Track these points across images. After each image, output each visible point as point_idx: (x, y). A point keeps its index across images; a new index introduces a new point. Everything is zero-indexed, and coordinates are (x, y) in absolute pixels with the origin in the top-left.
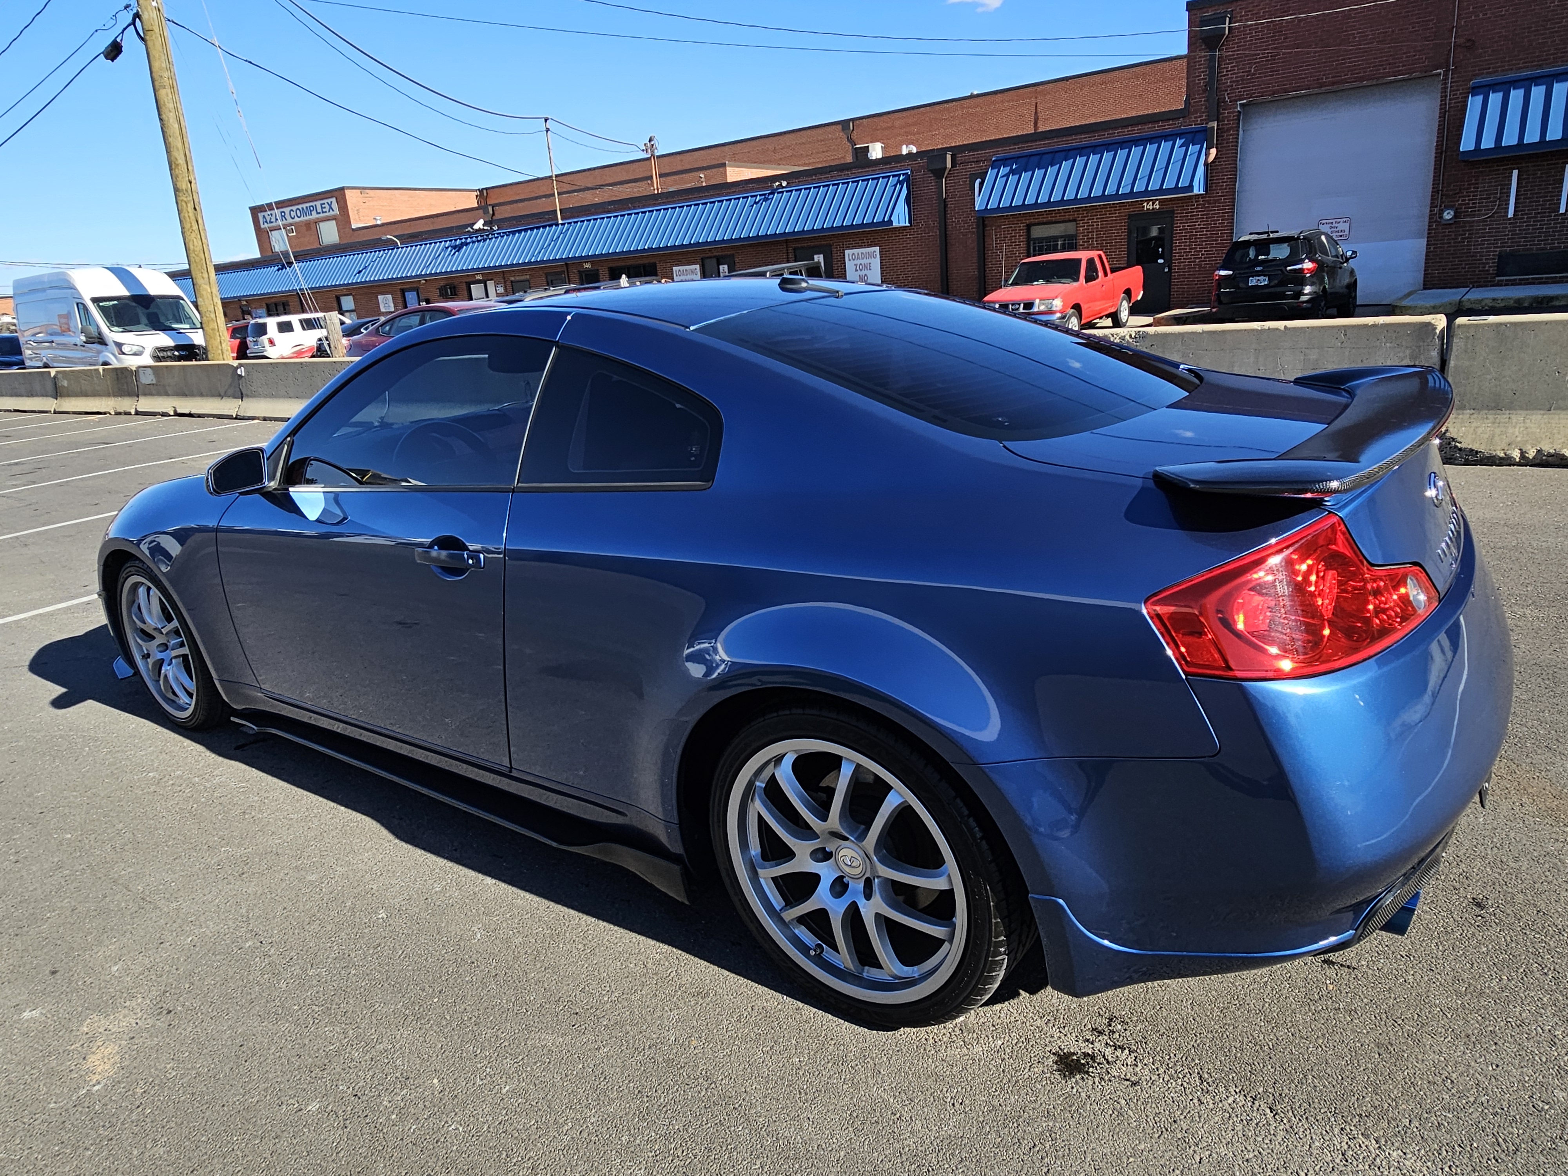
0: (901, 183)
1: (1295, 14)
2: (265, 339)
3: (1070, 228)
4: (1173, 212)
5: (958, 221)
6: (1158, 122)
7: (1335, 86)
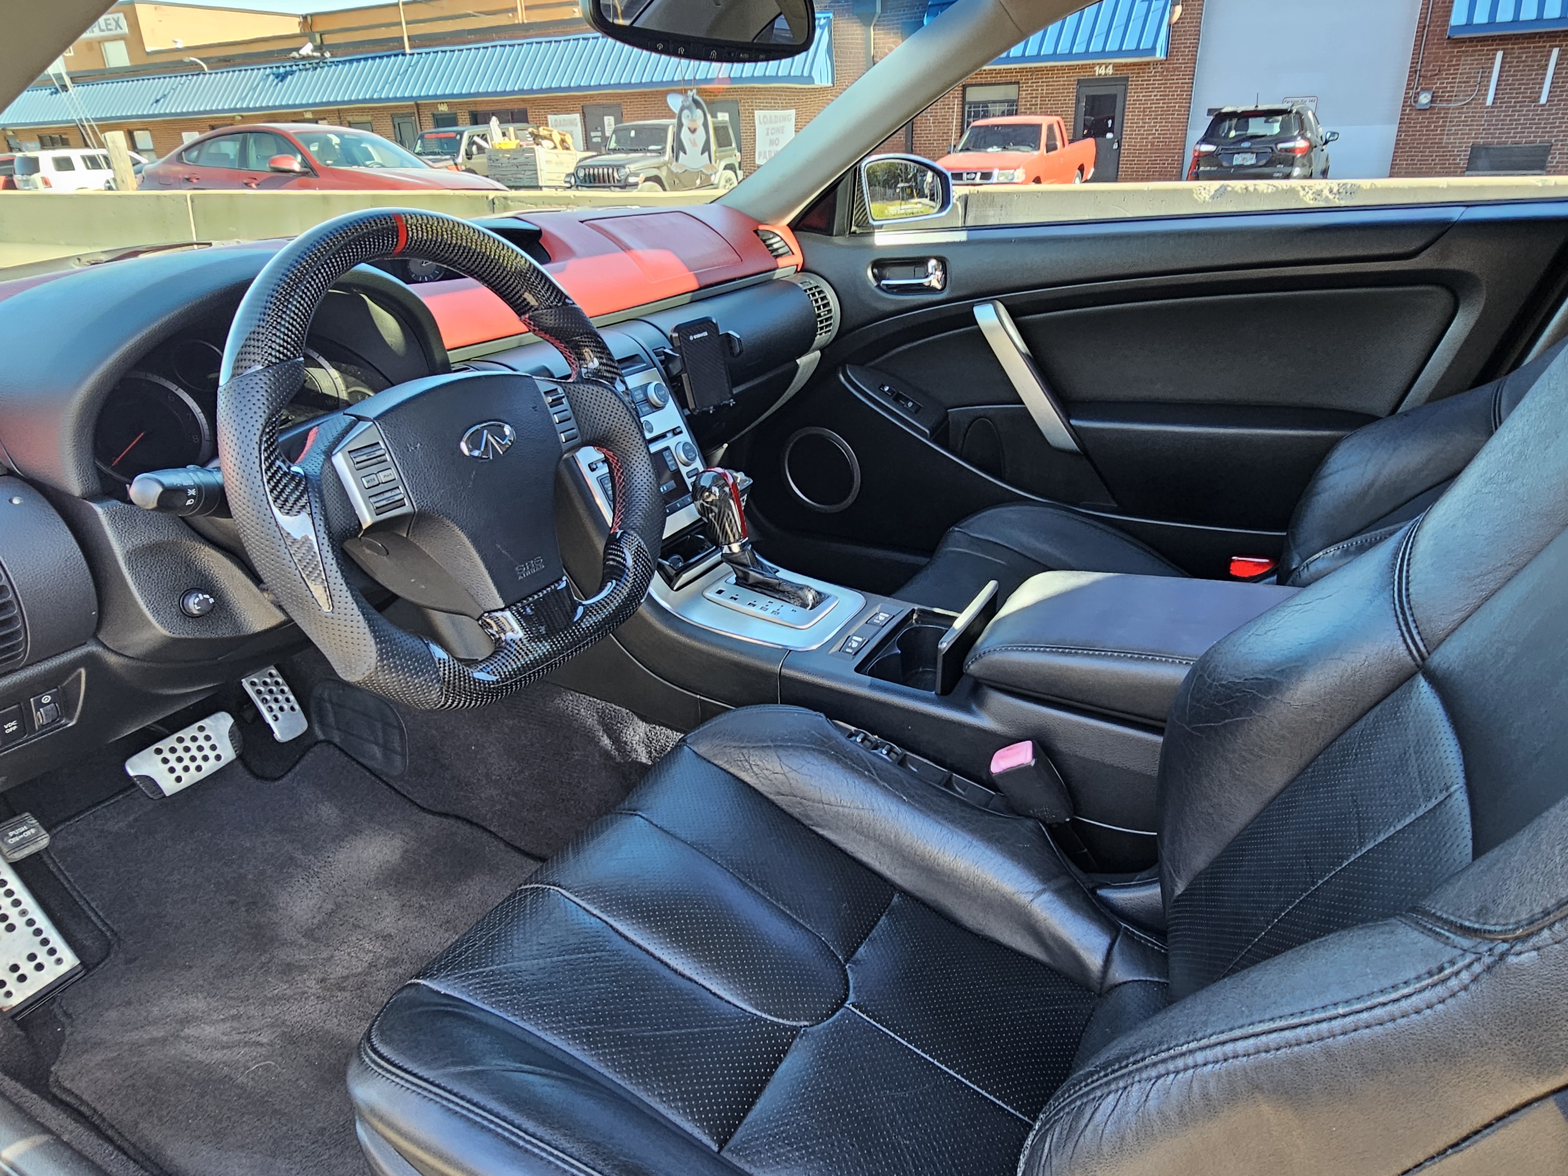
0: (822, 28)
2: (36, 177)
3: (1011, 92)
4: (1127, 79)
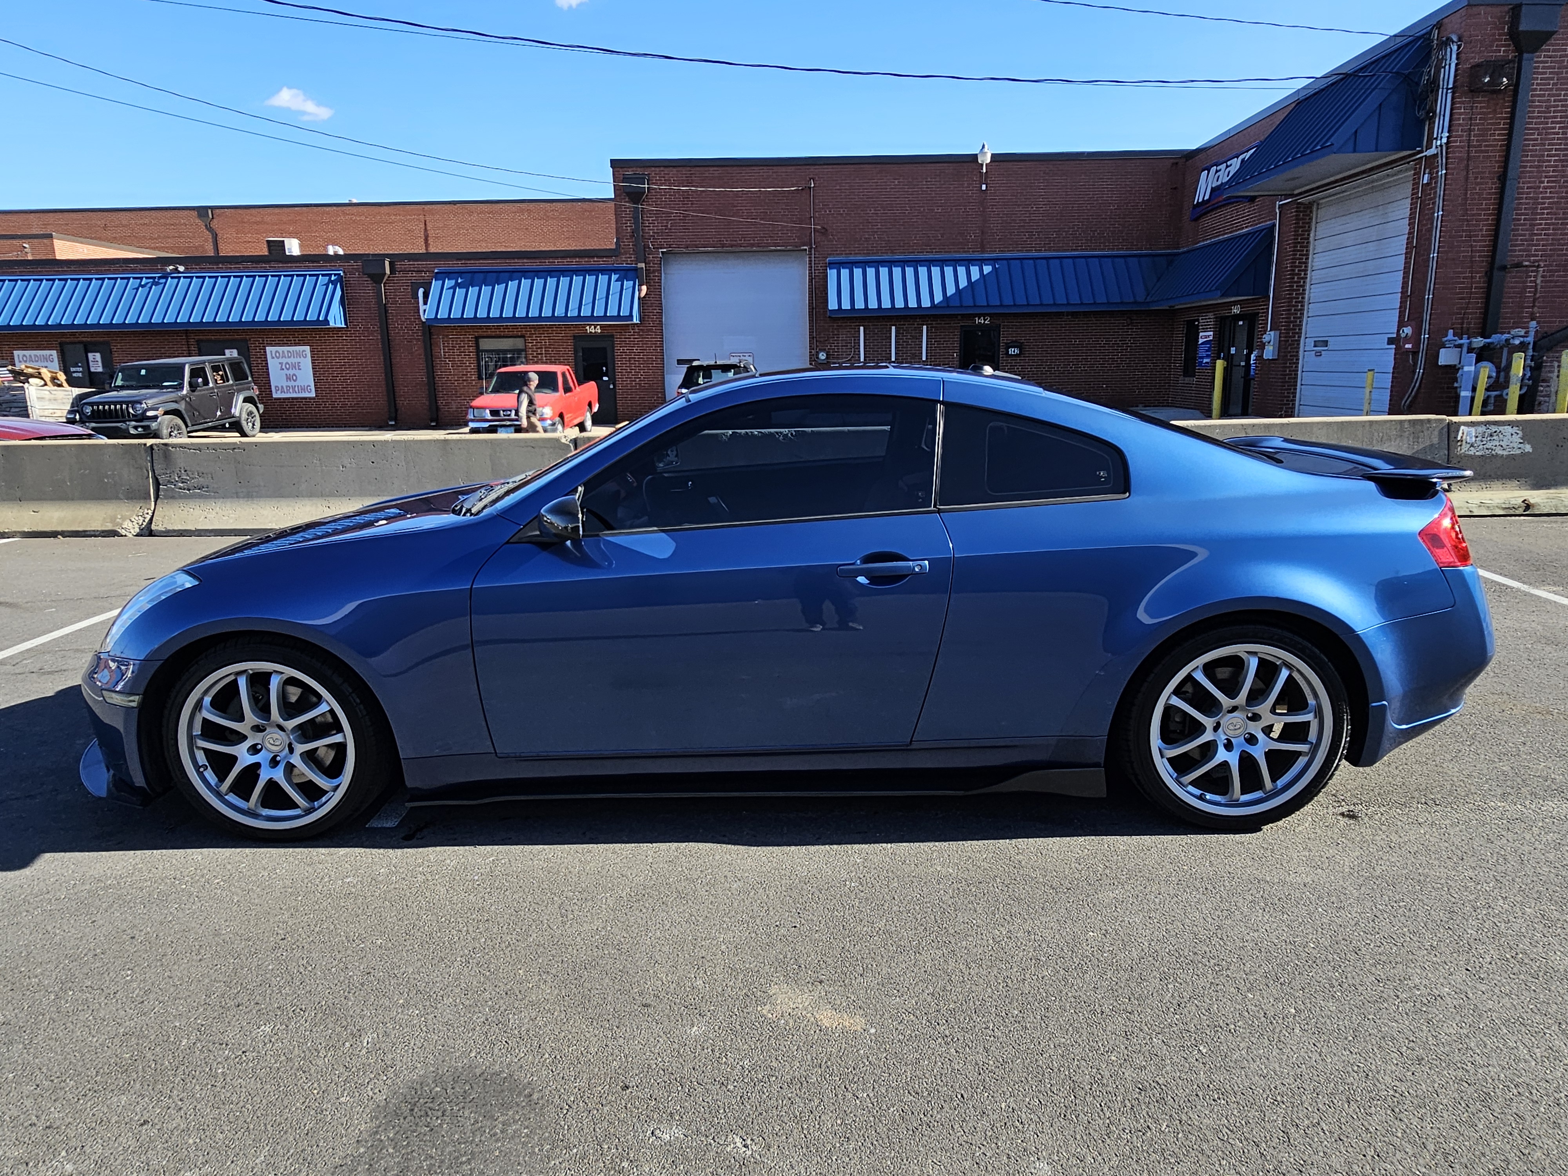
0: (334, 283)
1: (688, 186)
3: (519, 343)
4: (613, 336)
5: (402, 327)
6: (593, 257)
7: (734, 248)
